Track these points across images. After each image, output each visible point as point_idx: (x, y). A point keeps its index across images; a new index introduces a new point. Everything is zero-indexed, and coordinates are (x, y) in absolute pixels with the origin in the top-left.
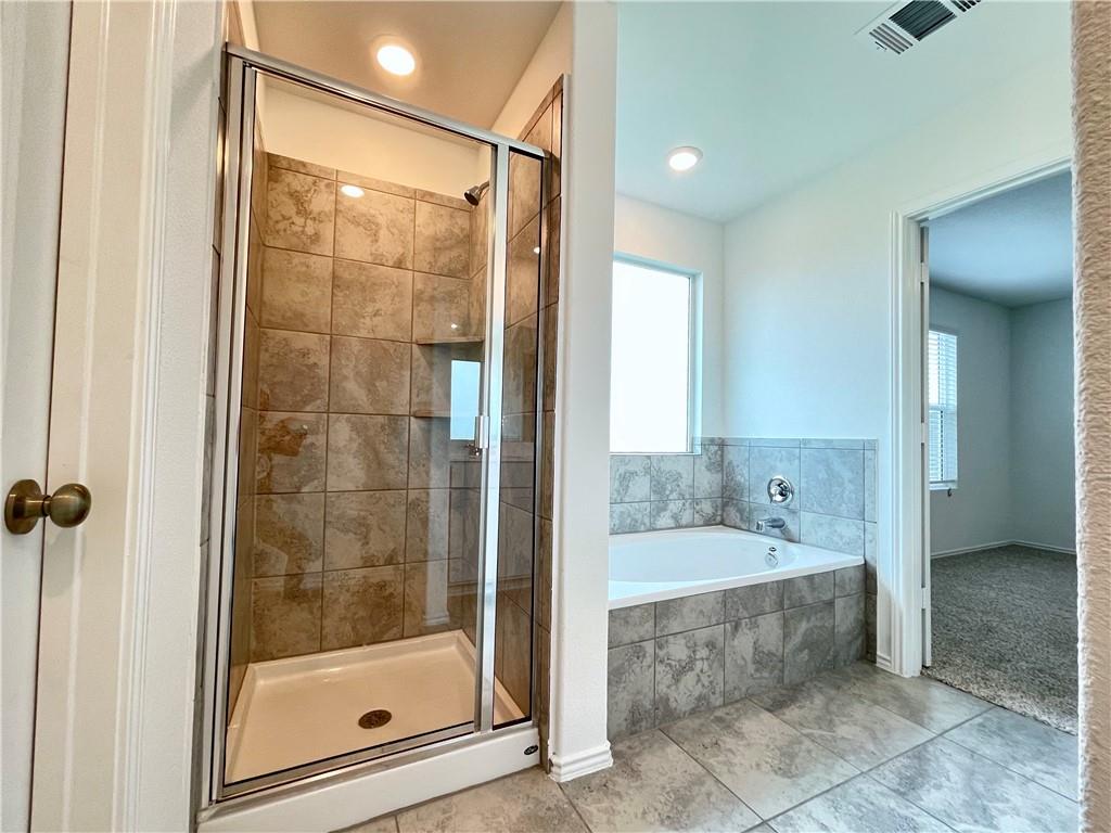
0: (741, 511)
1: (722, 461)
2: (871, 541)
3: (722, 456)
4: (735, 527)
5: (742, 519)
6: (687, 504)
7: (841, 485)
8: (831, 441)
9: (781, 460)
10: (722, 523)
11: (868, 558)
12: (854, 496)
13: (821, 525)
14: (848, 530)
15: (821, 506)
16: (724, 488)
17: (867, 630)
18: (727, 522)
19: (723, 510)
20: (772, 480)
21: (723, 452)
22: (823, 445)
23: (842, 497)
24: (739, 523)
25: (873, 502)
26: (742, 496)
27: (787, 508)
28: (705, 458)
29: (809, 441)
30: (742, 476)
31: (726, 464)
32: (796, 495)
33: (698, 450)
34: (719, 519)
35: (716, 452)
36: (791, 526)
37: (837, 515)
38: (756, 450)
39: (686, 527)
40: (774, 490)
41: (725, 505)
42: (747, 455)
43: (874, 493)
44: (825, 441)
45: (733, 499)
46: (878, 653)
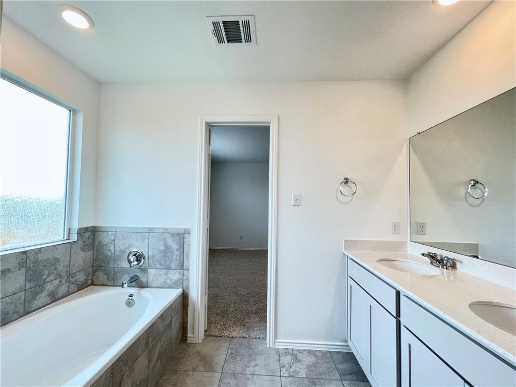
0: (107, 274)
1: (94, 242)
2: (186, 280)
3: (94, 239)
4: (103, 285)
5: (107, 279)
6: (64, 281)
7: (172, 252)
8: (168, 229)
9: (137, 240)
10: (93, 284)
11: (185, 289)
12: (178, 258)
13: (160, 275)
14: (175, 275)
15: (161, 265)
16: (94, 260)
17: (183, 325)
18: (95, 283)
19: (93, 275)
20: (130, 253)
21: (94, 236)
22: (163, 231)
23: (172, 259)
24: (106, 282)
25: (188, 260)
26: (108, 264)
27: (140, 268)
28: (80, 242)
29: (155, 228)
30: (110, 250)
31: (96, 243)
32: (146, 260)
33: (74, 237)
34: (90, 282)
35: (89, 237)
36: (143, 279)
37: (169, 268)
38: (120, 234)
39: (62, 297)
40: (132, 258)
41: (94, 272)
42: (113, 238)
43: (188, 256)
44: (164, 229)
45: (102, 266)
46: (188, 335)
